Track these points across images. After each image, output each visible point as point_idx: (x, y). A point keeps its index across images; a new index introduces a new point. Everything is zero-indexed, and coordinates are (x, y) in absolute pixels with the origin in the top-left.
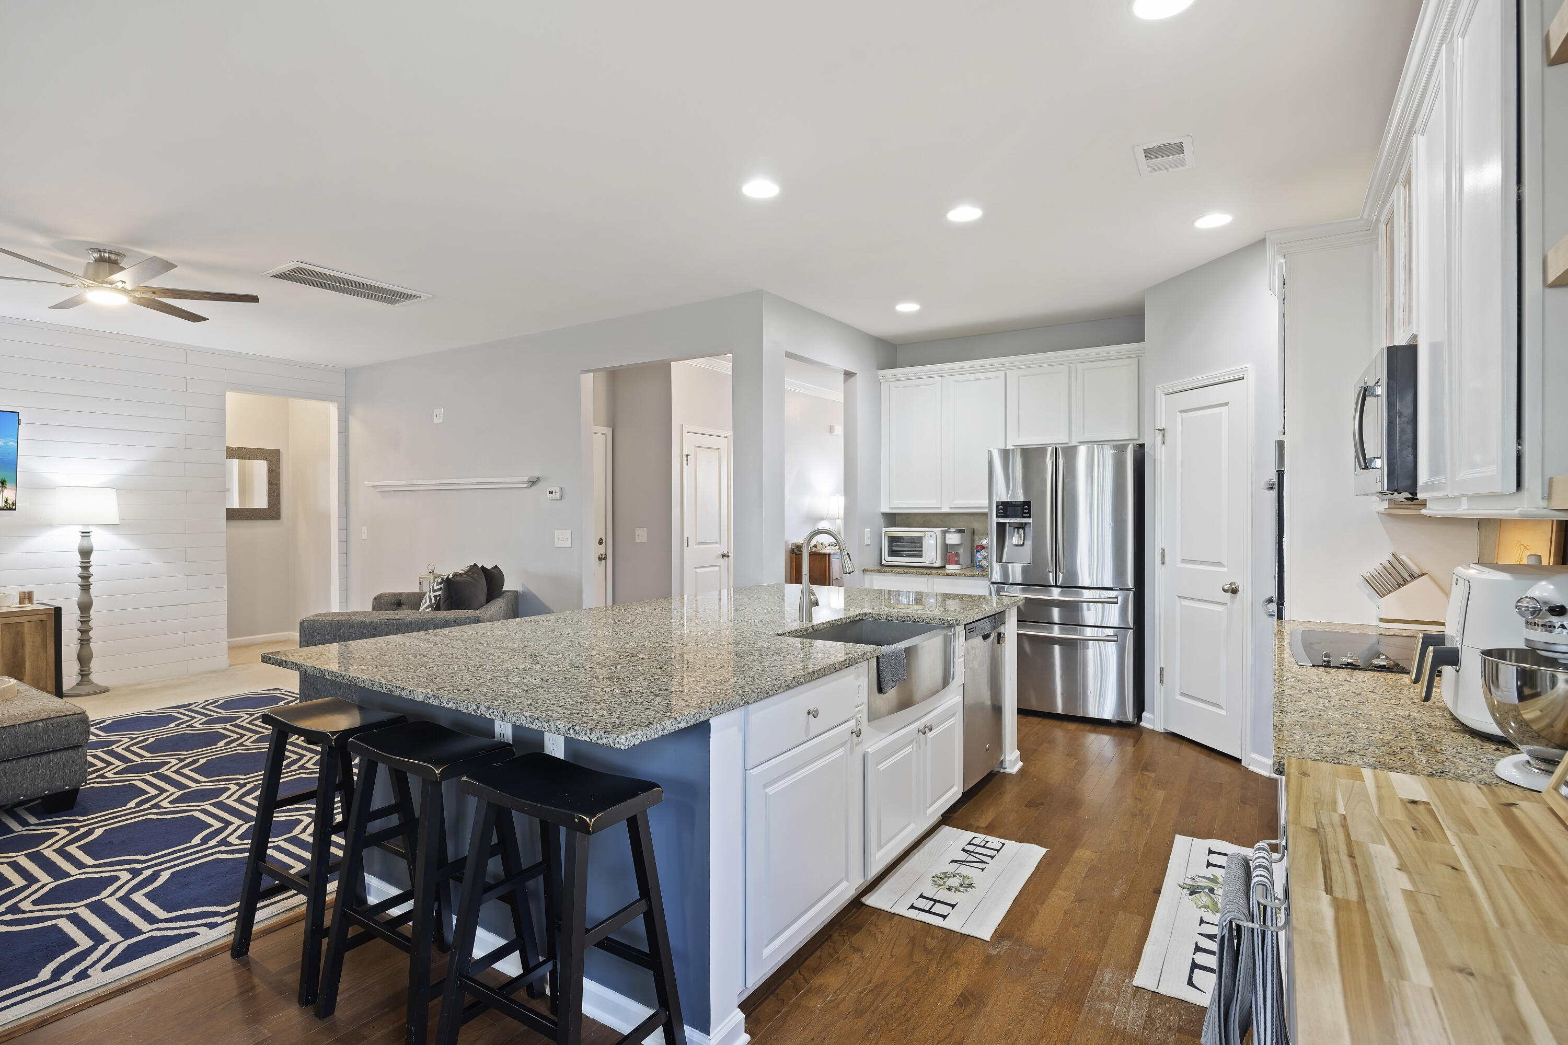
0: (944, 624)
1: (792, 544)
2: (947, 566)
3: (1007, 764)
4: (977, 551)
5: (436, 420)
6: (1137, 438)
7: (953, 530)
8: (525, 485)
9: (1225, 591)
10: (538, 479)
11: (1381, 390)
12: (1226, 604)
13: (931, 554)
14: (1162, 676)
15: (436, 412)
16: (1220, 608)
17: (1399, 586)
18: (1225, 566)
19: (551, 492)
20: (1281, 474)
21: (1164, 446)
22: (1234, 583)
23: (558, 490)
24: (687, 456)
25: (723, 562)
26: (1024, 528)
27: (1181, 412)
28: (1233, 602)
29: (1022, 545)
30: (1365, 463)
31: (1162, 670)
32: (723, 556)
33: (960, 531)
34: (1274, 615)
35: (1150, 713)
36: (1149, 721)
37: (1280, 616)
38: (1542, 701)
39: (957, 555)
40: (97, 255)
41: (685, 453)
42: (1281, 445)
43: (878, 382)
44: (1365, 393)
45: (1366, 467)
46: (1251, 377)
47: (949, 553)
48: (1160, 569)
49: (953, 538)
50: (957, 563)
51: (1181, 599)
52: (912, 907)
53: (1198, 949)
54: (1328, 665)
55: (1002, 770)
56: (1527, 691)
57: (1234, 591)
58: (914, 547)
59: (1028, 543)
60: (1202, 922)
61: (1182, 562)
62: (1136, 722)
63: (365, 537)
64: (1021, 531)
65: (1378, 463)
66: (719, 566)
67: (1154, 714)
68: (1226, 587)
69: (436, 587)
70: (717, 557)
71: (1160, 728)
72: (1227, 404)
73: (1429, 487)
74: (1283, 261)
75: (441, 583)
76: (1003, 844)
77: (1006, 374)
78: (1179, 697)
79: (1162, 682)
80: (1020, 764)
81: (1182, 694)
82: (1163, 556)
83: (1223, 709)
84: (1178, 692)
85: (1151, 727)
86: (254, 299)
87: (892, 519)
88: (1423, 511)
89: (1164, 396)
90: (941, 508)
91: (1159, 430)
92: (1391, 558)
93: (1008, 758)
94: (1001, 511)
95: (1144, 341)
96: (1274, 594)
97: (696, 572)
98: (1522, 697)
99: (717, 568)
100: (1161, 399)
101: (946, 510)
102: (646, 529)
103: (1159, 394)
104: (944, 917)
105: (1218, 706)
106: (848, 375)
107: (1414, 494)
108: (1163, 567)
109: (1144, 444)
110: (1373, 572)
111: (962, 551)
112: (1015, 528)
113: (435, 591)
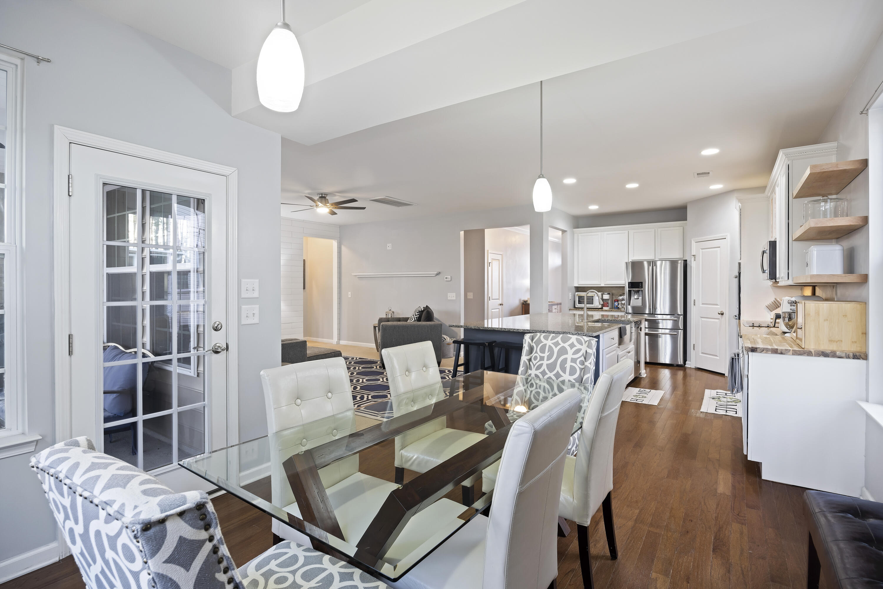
0: (629, 321)
1: (523, 300)
2: (604, 308)
3: (642, 374)
4: (615, 302)
5: (388, 248)
6: (682, 257)
7: (606, 293)
8: (434, 275)
9: (719, 314)
10: (440, 273)
11: (768, 252)
12: (719, 319)
13: (597, 303)
14: (694, 347)
15: (388, 245)
16: (717, 320)
17: (777, 308)
18: (718, 305)
19: (446, 278)
20: (740, 274)
21: (695, 261)
22: (722, 311)
23: (450, 277)
24: (490, 263)
25: (500, 307)
26: (639, 292)
27: (702, 249)
28: (722, 318)
29: (638, 299)
30: (764, 271)
31: (694, 345)
32: (500, 305)
33: (609, 294)
34: (737, 319)
35: (689, 361)
36: (688, 365)
37: (739, 319)
38: (792, 321)
39: (608, 303)
40: (321, 195)
41: (489, 262)
42: (740, 264)
43: (573, 234)
44: (764, 252)
45: (764, 273)
46: (728, 238)
47: (605, 303)
48: (693, 307)
49: (606, 297)
50: (608, 306)
51: (702, 318)
52: (631, 400)
53: (716, 407)
54: (753, 326)
55: (640, 376)
56: (790, 320)
57: (722, 314)
58: (590, 300)
59: (640, 298)
60: (717, 403)
61: (702, 304)
62: (683, 365)
63: (350, 296)
64: (638, 293)
65: (767, 272)
66: (499, 309)
67: (691, 362)
68: (719, 313)
69: (416, 314)
70: (499, 305)
71: (693, 366)
72: (719, 247)
73: (779, 278)
74: (740, 204)
75: (418, 312)
76: (651, 391)
77: (628, 231)
78: (701, 354)
79: (694, 349)
80: (646, 375)
81: (702, 353)
82: (694, 302)
83: (718, 357)
84: (700, 352)
85: (690, 367)
86: (364, 208)
87: (578, 289)
88: (778, 285)
89: (695, 243)
90: (600, 285)
91: (693, 255)
92: (775, 300)
93: (642, 372)
94: (630, 285)
95: (687, 220)
96: (737, 313)
97: (492, 311)
98: (789, 321)
99: (498, 310)
100: (694, 244)
101: (603, 285)
102: (472, 293)
103: (693, 242)
104: (642, 402)
105: (716, 356)
106: (564, 231)
107: (776, 280)
108: (694, 307)
109: (687, 260)
110: (769, 304)
111: (609, 302)
112: (635, 292)
113: (416, 315)
